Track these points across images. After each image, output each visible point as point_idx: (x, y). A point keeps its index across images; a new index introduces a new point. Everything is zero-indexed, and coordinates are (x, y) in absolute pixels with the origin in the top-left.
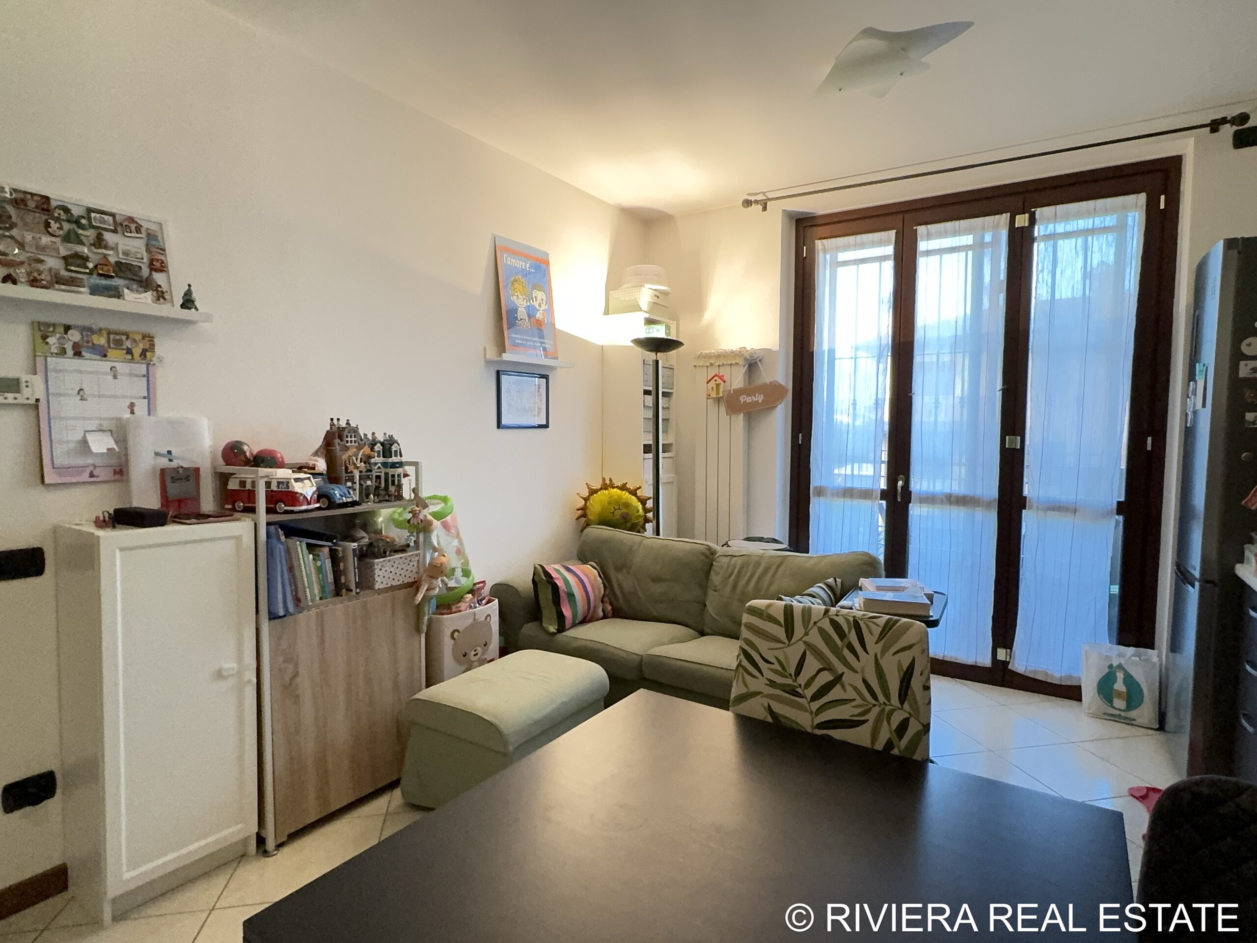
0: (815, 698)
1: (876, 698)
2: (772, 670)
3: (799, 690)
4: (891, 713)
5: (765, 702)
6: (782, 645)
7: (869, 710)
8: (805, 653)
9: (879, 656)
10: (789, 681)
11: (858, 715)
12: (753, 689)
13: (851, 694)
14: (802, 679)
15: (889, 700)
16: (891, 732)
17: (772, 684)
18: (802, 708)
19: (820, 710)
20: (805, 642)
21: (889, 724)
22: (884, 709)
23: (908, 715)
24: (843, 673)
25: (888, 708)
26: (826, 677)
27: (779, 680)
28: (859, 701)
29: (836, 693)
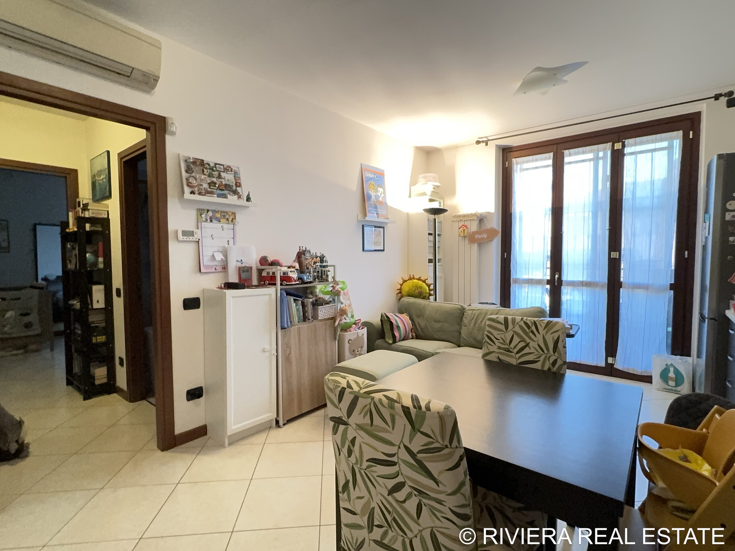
0: (518, 353)
1: (543, 351)
2: (499, 343)
3: (511, 350)
4: (550, 357)
5: (497, 355)
6: (503, 332)
7: (541, 356)
8: (513, 335)
9: (544, 335)
10: (507, 347)
11: (536, 359)
12: (491, 351)
13: (533, 350)
14: (512, 345)
15: (549, 352)
16: (550, 365)
17: (499, 348)
18: (512, 357)
19: (520, 357)
20: (513, 331)
21: (549, 361)
22: (547, 356)
23: (557, 358)
24: (529, 343)
25: (548, 355)
26: (522, 344)
27: (503, 346)
28: (536, 353)
29: (527, 350)
